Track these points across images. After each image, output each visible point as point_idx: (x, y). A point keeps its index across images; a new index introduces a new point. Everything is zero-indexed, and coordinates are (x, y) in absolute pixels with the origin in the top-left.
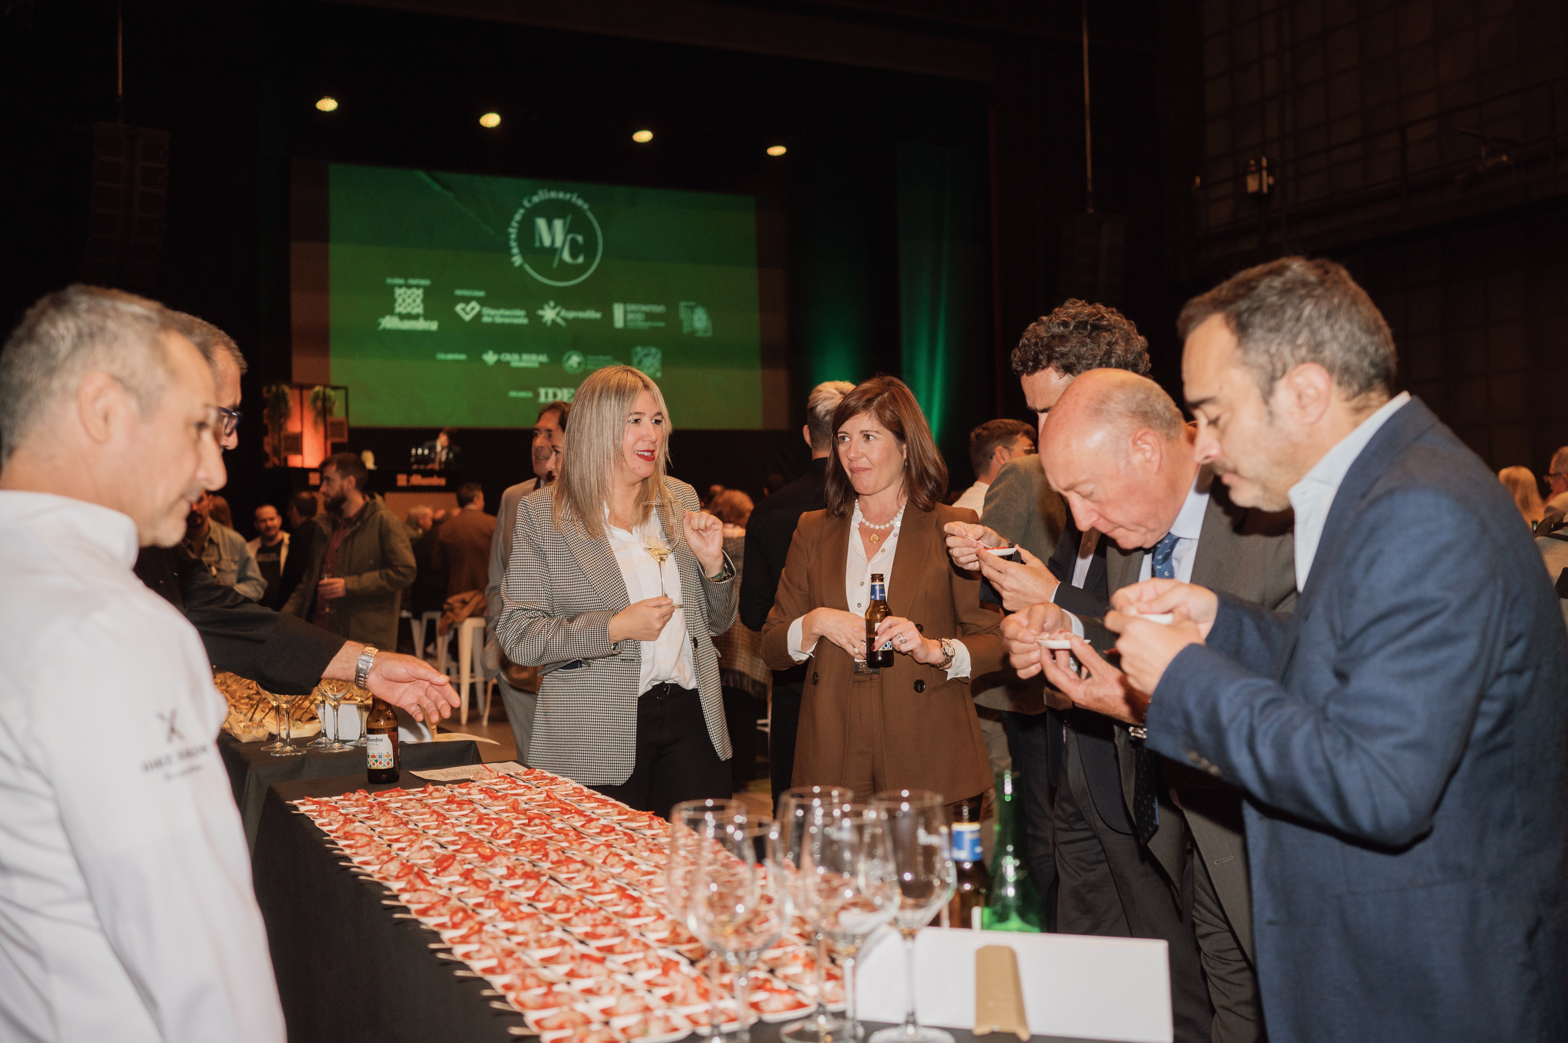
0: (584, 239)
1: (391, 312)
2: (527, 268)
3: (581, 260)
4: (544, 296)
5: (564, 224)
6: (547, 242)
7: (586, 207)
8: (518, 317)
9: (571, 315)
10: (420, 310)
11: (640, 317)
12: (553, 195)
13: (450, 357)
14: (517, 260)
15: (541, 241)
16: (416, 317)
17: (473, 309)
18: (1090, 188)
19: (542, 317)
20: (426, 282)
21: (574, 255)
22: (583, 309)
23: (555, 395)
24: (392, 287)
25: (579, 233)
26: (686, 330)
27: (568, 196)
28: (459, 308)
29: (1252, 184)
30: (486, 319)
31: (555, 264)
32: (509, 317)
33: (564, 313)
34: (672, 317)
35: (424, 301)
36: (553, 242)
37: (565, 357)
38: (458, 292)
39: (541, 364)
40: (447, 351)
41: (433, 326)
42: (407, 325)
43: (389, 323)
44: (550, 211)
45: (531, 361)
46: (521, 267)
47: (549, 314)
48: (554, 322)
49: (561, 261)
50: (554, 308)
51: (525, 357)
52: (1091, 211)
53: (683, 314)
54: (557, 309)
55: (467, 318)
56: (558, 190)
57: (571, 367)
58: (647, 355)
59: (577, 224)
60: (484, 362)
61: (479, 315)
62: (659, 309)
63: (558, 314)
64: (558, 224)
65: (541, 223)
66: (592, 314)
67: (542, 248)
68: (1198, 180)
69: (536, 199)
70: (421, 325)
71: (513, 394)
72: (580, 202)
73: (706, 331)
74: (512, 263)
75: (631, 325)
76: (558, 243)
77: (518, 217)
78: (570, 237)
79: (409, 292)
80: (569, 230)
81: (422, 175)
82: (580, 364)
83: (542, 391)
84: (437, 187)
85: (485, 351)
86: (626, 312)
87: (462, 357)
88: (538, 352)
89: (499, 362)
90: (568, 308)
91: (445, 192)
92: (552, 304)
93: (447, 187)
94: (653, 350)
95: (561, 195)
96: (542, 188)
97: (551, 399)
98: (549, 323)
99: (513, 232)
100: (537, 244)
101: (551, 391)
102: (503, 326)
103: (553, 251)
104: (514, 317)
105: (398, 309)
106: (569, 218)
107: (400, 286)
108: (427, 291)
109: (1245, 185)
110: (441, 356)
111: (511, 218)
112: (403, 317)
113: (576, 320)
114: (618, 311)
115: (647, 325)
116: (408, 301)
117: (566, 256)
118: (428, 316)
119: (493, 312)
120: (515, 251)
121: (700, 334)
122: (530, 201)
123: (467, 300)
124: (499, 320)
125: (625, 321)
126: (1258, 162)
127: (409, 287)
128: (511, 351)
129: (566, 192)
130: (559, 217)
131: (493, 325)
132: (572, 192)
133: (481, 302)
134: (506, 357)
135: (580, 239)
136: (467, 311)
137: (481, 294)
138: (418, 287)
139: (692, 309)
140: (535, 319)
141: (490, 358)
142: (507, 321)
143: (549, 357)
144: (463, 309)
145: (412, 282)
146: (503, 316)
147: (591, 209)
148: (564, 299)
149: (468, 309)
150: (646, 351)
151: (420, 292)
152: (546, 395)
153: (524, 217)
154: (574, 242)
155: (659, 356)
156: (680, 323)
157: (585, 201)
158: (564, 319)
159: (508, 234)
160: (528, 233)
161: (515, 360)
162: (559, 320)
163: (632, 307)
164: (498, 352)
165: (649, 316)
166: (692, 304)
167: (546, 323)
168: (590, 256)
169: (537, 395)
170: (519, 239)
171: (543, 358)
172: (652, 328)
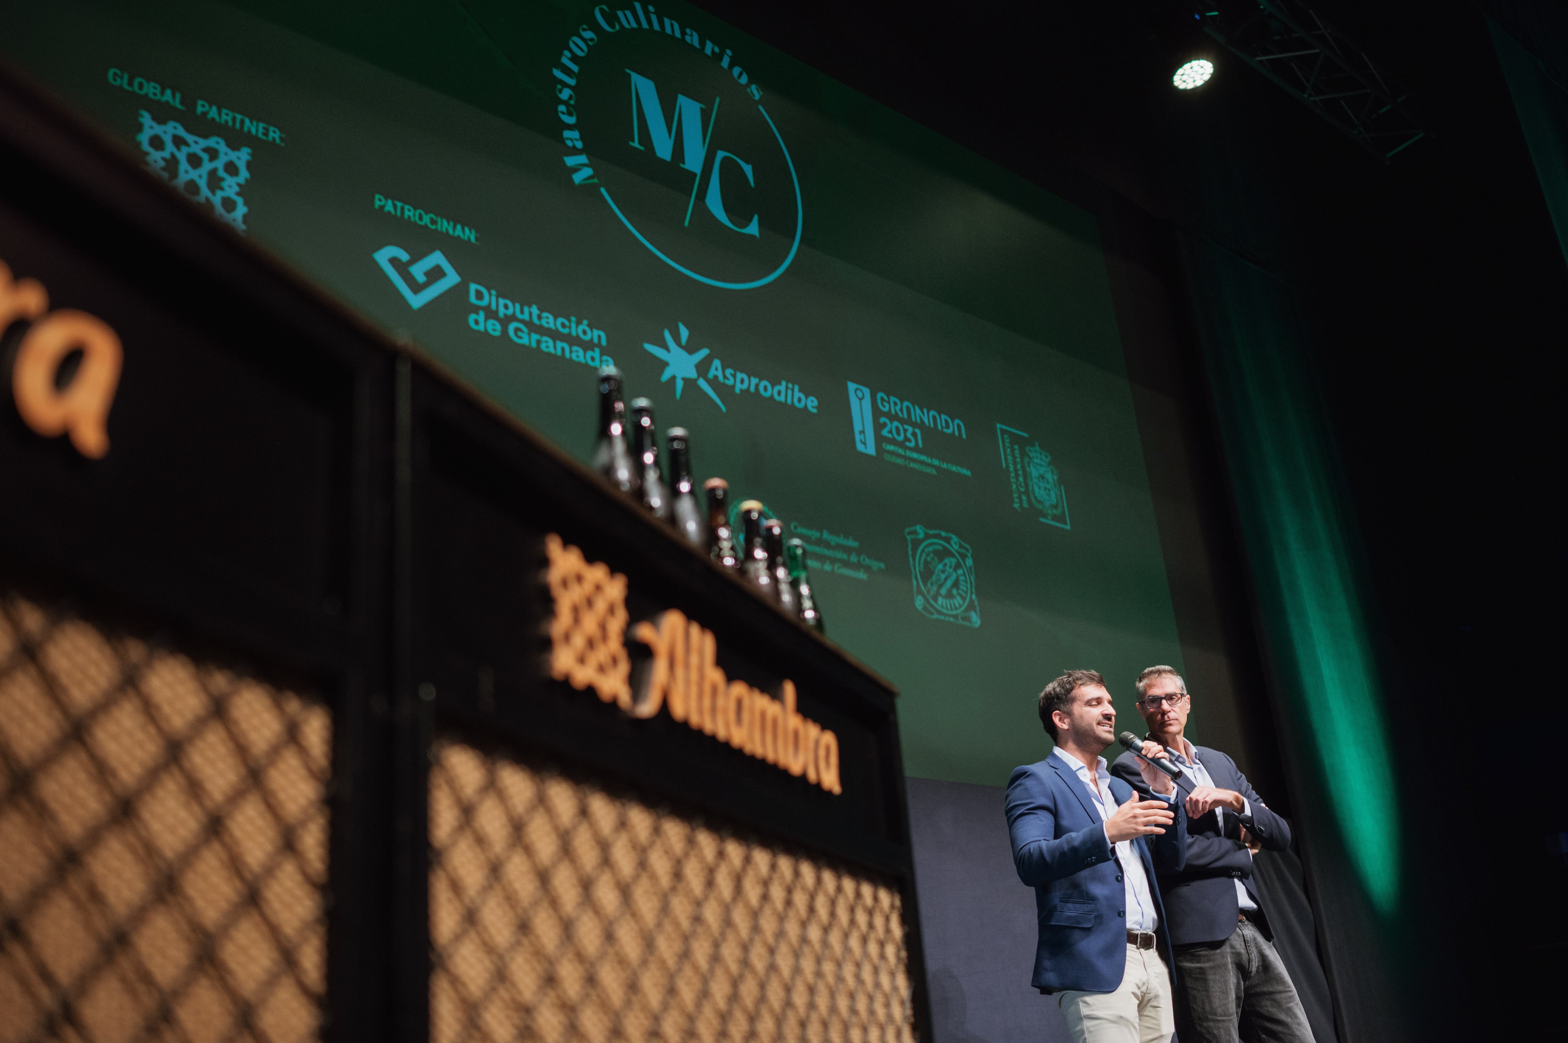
0: (759, 176)
2: (607, 199)
3: (753, 229)
4: (660, 301)
5: (704, 116)
6: (662, 147)
7: (757, 94)
8: (584, 345)
11: (912, 437)
12: (671, 27)
14: (580, 168)
15: (645, 138)
17: (436, 274)
19: (657, 365)
21: (736, 208)
22: (771, 372)
24: (129, 109)
26: (1018, 501)
27: (710, 48)
28: (385, 258)
30: (478, 322)
32: (555, 335)
33: (719, 371)
34: (982, 457)
35: (253, 194)
36: (678, 152)
38: (389, 203)
44: (668, 66)
46: (589, 190)
47: (677, 360)
48: (692, 390)
49: (704, 217)
50: (693, 346)
53: (1006, 455)
54: (701, 354)
55: (414, 300)
56: (682, 22)
58: (942, 554)
59: (736, 129)
61: (456, 304)
62: (952, 425)
63: (703, 368)
64: (690, 109)
65: (646, 90)
67: (651, 160)
69: (626, 20)
72: (740, 76)
73: (1059, 518)
74: (565, 171)
76: (693, 162)
77: (580, 45)
78: (720, 154)
79: (197, 145)
80: (718, 137)
86: (878, 415)
90: (732, 357)
92: (684, 333)
94: (955, 544)
95: (693, 39)
98: (678, 390)
99: (565, 81)
100: (636, 142)
103: (678, 177)
104: (573, 341)
106: (716, 105)
107: (162, 114)
108: (266, 161)
111: (558, 44)
113: (751, 401)
114: (860, 405)
115: (930, 466)
116: (192, 175)
117: (715, 205)
119: (504, 307)
120: (573, 135)
121: (1048, 521)
122: (611, 19)
123: (416, 241)
124: (523, 338)
125: (879, 439)
127: (199, 126)
129: (703, 35)
130: (690, 93)
132: (720, 43)
133: (464, 260)
135: (748, 170)
136: (414, 278)
137: (467, 232)
138: (235, 140)
139: (1022, 447)
140: (639, 366)
142: (551, 347)
144: (401, 267)
145: (211, 110)
146: (536, 328)
147: (765, 104)
148: (717, 328)
149: (419, 270)
150: (938, 543)
151: (241, 158)
153: (598, 54)
154: (731, 175)
155: (969, 563)
156: (1003, 480)
157: (755, 79)
158: (722, 390)
159: (552, 82)
162: (708, 391)
163: (891, 403)
165: (933, 442)
167: (670, 386)
168: (778, 225)
170: (583, 110)
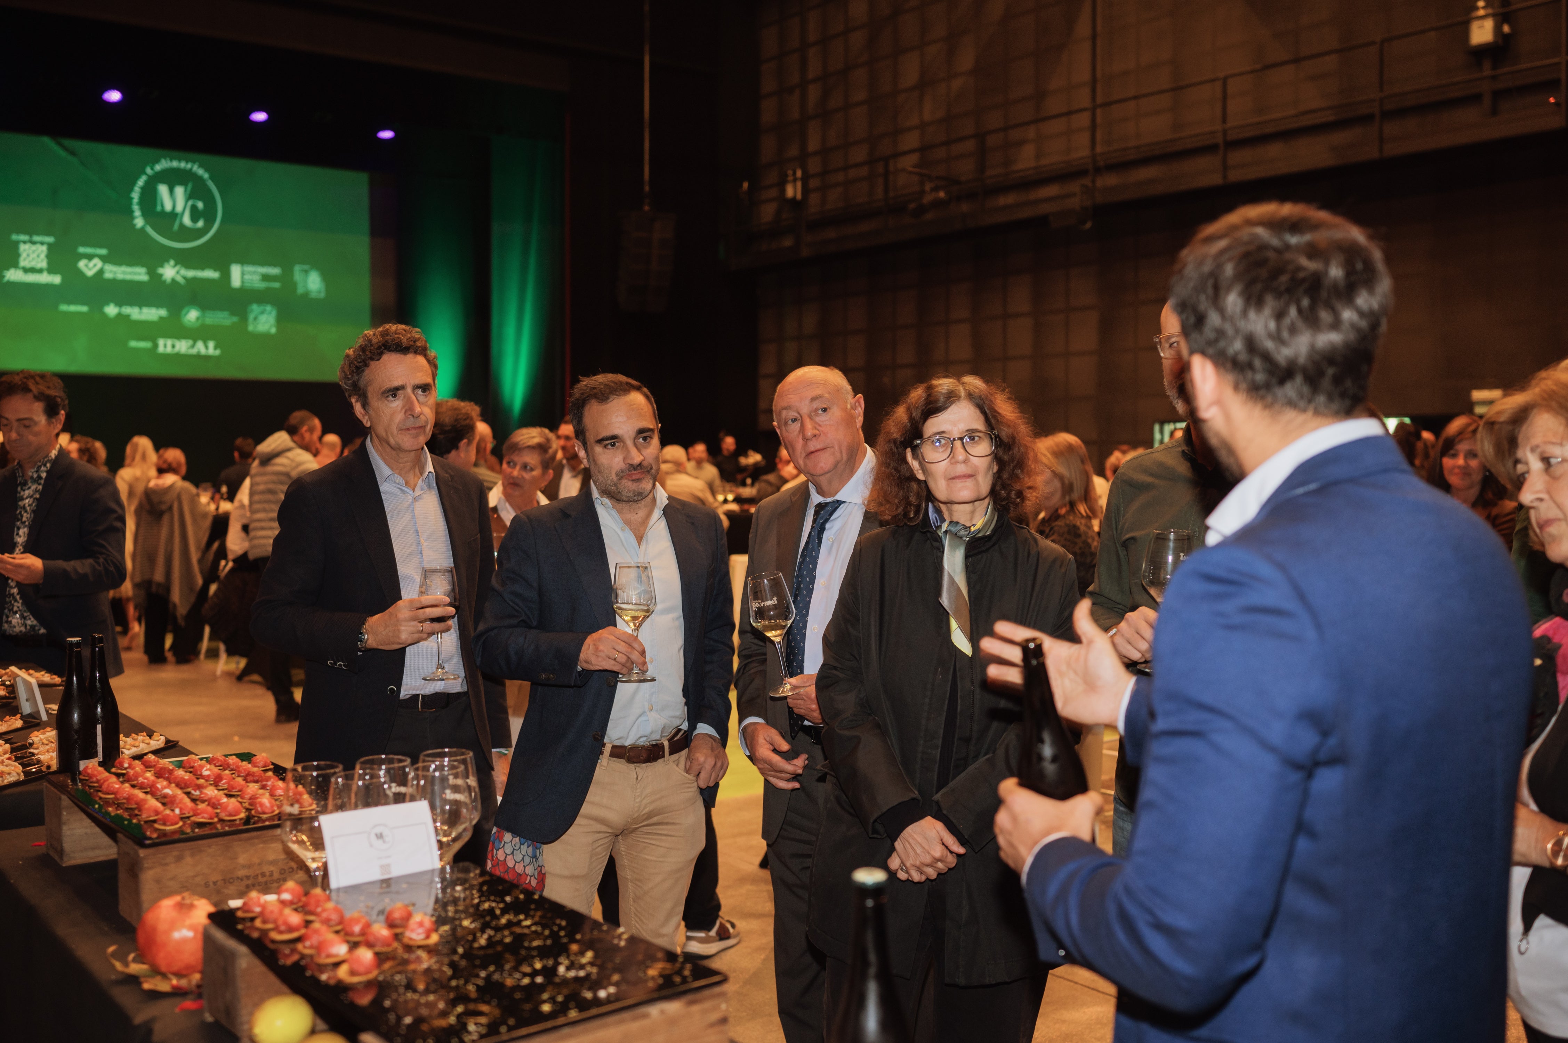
0: (205, 205)
1: (15, 264)
2: (149, 230)
3: (200, 224)
4: (164, 255)
5: (185, 191)
6: (168, 207)
7: (206, 176)
8: (139, 274)
9: (191, 274)
10: (43, 264)
11: (256, 278)
12: (175, 164)
13: (73, 308)
14: (139, 222)
15: (162, 206)
16: (40, 271)
17: (95, 265)
18: (647, 188)
19: (161, 275)
20: (50, 239)
21: (194, 219)
22: (203, 269)
23: (173, 346)
24: (17, 244)
25: (200, 200)
26: (300, 290)
27: (189, 166)
28: (82, 264)
29: (790, 192)
30: (108, 275)
31: (176, 227)
32: (130, 273)
33: (184, 272)
34: (287, 278)
35: (47, 256)
36: (174, 207)
37: (184, 312)
38: (82, 250)
39: (161, 318)
40: (70, 303)
41: (57, 279)
42: (31, 278)
43: (13, 275)
44: (172, 178)
45: (151, 314)
46: (142, 228)
47: (169, 272)
48: (173, 280)
49: (182, 226)
50: (175, 266)
51: (145, 310)
52: (647, 208)
53: (298, 275)
54: (177, 268)
55: (90, 273)
56: (180, 160)
57: (189, 321)
58: (262, 312)
59: (197, 191)
60: (105, 315)
61: (101, 272)
62: (275, 271)
63: (178, 272)
64: (179, 191)
65: (163, 189)
66: (211, 274)
67: (163, 213)
68: (746, 185)
69: (158, 167)
70: (45, 278)
71: (133, 344)
72: (201, 172)
73: (320, 292)
74: (134, 225)
75: (247, 285)
76: (179, 208)
77: (141, 182)
78: (190, 203)
79: (34, 247)
80: (190, 196)
81: (47, 140)
82: (198, 319)
83: (161, 342)
84: (62, 153)
85: (107, 303)
86: (243, 274)
87: (84, 309)
88: (158, 306)
89: (119, 315)
90: (188, 267)
91: (70, 158)
92: (172, 262)
93: (73, 153)
94: (269, 308)
95: (183, 165)
96: (165, 158)
97: (169, 350)
98: (169, 280)
99: (136, 196)
100: (159, 208)
101: (169, 342)
102: (124, 282)
103: (173, 215)
104: (135, 274)
105: (23, 263)
106: (190, 186)
107: (25, 242)
108: (50, 246)
109: (783, 191)
110: (64, 308)
111: (134, 183)
112: (26, 270)
113: (195, 279)
114: (236, 271)
115: (263, 285)
116: (33, 256)
117: (187, 220)
118: (51, 270)
119: (115, 269)
120: (137, 213)
121: (314, 295)
122: (152, 169)
123: (90, 257)
124: (120, 276)
125: (243, 282)
126: (794, 173)
127: (34, 243)
128: (131, 304)
129: (187, 162)
130: (181, 183)
131: (114, 281)
132: (194, 162)
133: (103, 259)
134: (127, 310)
135: (200, 205)
136: (89, 268)
137: (103, 252)
138: (42, 243)
139: (306, 272)
140: (155, 277)
141: (111, 310)
142: (128, 277)
143: (168, 310)
144: (86, 266)
145: (36, 238)
146: (124, 273)
147: (211, 178)
148: (184, 259)
149: (91, 264)
150: (262, 308)
151: (44, 248)
152: (165, 346)
153: (147, 183)
154: (194, 208)
155: (274, 313)
156: (294, 285)
157: (206, 170)
158: (185, 278)
159: (131, 199)
160: (149, 197)
161: (136, 313)
162: (179, 279)
163: (249, 268)
164: (119, 304)
165: (266, 278)
166: (306, 267)
167: (165, 281)
168: (210, 220)
169: (156, 346)
170: (141, 203)
171: (163, 312)
172: (268, 289)
